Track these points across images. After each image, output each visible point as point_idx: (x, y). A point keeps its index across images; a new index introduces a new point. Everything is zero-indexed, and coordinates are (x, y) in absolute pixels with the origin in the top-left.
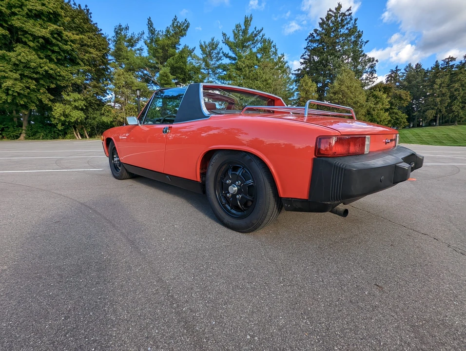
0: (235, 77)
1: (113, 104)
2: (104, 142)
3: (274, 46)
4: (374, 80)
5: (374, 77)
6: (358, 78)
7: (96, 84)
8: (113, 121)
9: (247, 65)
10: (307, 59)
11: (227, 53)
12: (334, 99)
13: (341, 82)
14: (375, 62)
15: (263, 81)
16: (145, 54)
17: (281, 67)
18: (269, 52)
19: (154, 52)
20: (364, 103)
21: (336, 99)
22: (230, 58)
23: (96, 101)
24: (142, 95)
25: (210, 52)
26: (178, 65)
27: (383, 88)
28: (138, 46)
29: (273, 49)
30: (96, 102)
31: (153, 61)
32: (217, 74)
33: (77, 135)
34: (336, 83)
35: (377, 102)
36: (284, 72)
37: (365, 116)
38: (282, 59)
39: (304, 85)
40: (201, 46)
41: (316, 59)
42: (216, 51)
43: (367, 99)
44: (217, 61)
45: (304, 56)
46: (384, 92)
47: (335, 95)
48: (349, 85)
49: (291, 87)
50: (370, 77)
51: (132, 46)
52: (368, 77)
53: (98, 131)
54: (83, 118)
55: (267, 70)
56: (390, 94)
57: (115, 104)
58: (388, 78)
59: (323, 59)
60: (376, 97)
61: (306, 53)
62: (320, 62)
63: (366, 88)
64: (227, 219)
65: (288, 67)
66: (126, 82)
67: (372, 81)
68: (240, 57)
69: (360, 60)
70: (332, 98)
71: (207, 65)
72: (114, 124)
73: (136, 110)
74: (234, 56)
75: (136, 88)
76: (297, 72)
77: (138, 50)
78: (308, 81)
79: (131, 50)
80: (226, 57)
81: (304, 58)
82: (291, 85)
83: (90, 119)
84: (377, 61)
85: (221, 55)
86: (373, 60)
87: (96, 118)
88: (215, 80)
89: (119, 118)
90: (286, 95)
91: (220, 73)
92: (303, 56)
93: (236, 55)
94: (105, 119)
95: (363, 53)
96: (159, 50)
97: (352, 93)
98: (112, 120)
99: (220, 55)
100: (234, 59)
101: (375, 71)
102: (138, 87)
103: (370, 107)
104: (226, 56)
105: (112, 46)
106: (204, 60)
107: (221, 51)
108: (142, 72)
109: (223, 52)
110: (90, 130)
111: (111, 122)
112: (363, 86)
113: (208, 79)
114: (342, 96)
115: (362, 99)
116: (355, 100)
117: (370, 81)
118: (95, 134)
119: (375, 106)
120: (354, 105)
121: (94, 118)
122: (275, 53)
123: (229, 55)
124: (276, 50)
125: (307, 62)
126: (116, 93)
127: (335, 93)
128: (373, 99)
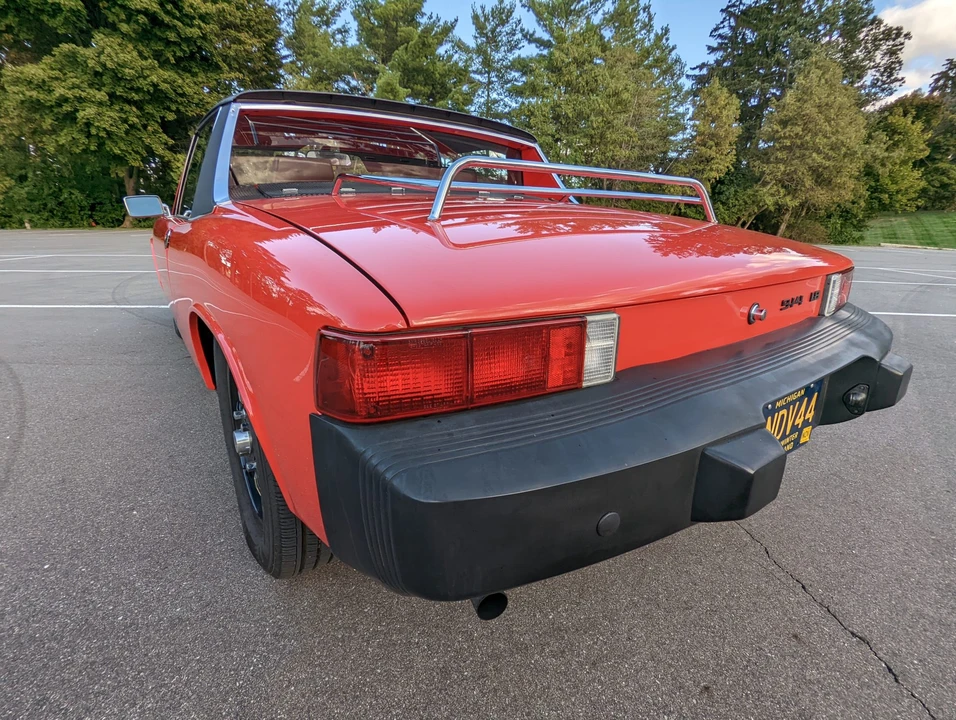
0: (544, 89)
3: (646, 8)
4: (892, 85)
5: (896, 80)
6: (852, 83)
9: (574, 58)
10: (725, 38)
11: (531, 32)
12: (781, 137)
13: (805, 95)
14: (901, 39)
15: (609, 96)
16: (352, 41)
17: (658, 62)
18: (632, 23)
19: (367, 33)
20: (859, 149)
21: (786, 138)
22: (540, 43)
25: (493, 31)
26: (415, 64)
27: (917, 107)
28: (339, 24)
29: (643, 16)
31: (370, 56)
32: (510, 81)
34: (790, 97)
35: (896, 144)
36: (668, 71)
37: (857, 178)
38: (664, 41)
39: (708, 103)
40: (475, 18)
41: (750, 36)
42: (507, 28)
43: (870, 136)
44: (510, 50)
45: (721, 31)
46: (916, 118)
47: (785, 127)
48: (824, 100)
49: (681, 110)
50: (885, 78)
51: (327, 23)
52: (878, 80)
55: (620, 69)
56: (935, 123)
58: (937, 81)
59: (765, 38)
60: (891, 131)
61: (726, 24)
62: (760, 43)
63: (870, 108)
65: (677, 61)
67: (888, 91)
68: (561, 40)
69: (861, 36)
70: (777, 136)
71: (487, 63)
74: (546, 37)
76: (697, 72)
77: (340, 31)
78: (718, 92)
79: (326, 32)
80: (530, 42)
81: (720, 36)
82: (681, 103)
84: (908, 36)
85: (519, 36)
86: (898, 35)
88: (502, 97)
90: (661, 129)
91: (516, 80)
92: (715, 30)
93: (552, 36)
95: (871, 17)
96: (377, 29)
97: (829, 122)
99: (515, 38)
100: (546, 44)
101: (900, 63)
103: (875, 158)
104: (530, 38)
105: (287, 27)
106: (480, 50)
107: (519, 28)
108: (348, 83)
109: (522, 30)
112: (861, 102)
113: (488, 95)
114: (803, 130)
115: (854, 136)
116: (833, 139)
117: (883, 90)
119: (886, 154)
120: (831, 153)
122: (648, 26)
123: (537, 35)
124: (650, 19)
125: (729, 43)
127: (784, 123)
128: (883, 137)
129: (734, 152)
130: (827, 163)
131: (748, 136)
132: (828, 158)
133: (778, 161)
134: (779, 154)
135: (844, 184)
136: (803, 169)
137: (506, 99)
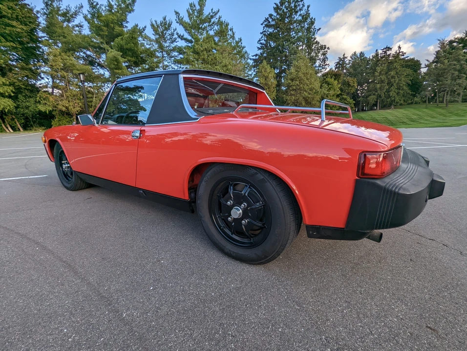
0: (193, 61)
1: (50, 90)
2: (46, 144)
3: (231, 30)
4: (326, 67)
5: (327, 65)
6: (312, 65)
7: (25, 65)
8: (53, 110)
9: (206, 49)
10: (263, 44)
11: (182, 35)
12: (291, 86)
13: (298, 69)
14: (326, 49)
16: (86, 31)
17: (239, 52)
18: (226, 35)
19: (96, 30)
20: (319, 90)
21: (293, 86)
22: (186, 40)
23: (26, 86)
24: (86, 80)
25: (162, 32)
26: (128, 46)
27: (334, 75)
28: (76, 21)
29: (230, 33)
30: (27, 88)
31: (96, 40)
32: (173, 57)
33: (7, 128)
34: (292, 70)
35: (330, 89)
36: (242, 56)
38: (240, 44)
39: (263, 71)
40: (152, 25)
41: (273, 45)
42: (169, 32)
43: (321, 86)
44: (172, 42)
45: (261, 42)
46: (335, 79)
47: (292, 82)
48: (305, 72)
49: (250, 73)
50: (323, 64)
51: (69, 21)
52: (321, 64)
53: (34, 122)
54: (11, 107)
55: (226, 54)
56: (340, 81)
57: (53, 90)
58: (336, 65)
59: (279, 45)
60: (328, 84)
61: (263, 38)
62: (276, 47)
63: (320, 75)
64: (229, 247)
65: (246, 52)
66: (65, 64)
67: (324, 68)
68: (197, 40)
69: (313, 48)
71: (161, 47)
72: (54, 113)
73: (82, 97)
74: (189, 38)
75: (79, 72)
76: (254, 58)
77: (77, 26)
78: (266, 67)
79: (68, 26)
80: (182, 39)
81: (261, 43)
82: (250, 70)
83: (22, 108)
84: (328, 48)
85: (176, 36)
86: (325, 48)
87: (29, 106)
88: (170, 64)
89: (60, 107)
91: (176, 56)
92: (259, 41)
93: (193, 38)
94: (42, 108)
95: (315, 41)
96: (102, 27)
97: (308, 80)
98: (51, 109)
99: (174, 37)
100: (191, 42)
101: (327, 58)
102: (81, 70)
103: (325, 94)
104: (182, 38)
105: (42, 21)
106: (157, 41)
107: (175, 32)
108: (84, 53)
109: (177, 34)
110: (23, 121)
111: (50, 112)
112: (317, 73)
113: (163, 63)
114: (299, 83)
115: (317, 85)
116: (310, 86)
117: (323, 68)
118: (32, 126)
119: (328, 92)
120: (310, 92)
121: (27, 107)
122: (233, 37)
123: (185, 37)
124: (234, 34)
125: (264, 47)
126: (53, 78)
127: (292, 80)
128: (326, 86)
129: (275, 91)
130: (310, 96)
131: (279, 85)
132: (309, 94)
133: (291, 95)
134: (292, 92)
135: (315, 104)
136: (301, 98)
137: (172, 65)
